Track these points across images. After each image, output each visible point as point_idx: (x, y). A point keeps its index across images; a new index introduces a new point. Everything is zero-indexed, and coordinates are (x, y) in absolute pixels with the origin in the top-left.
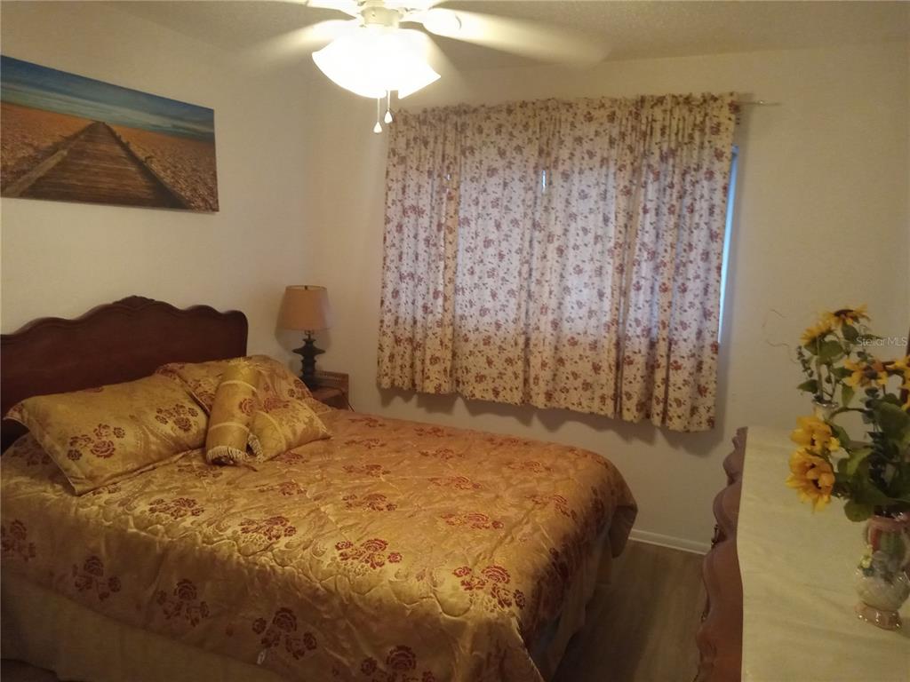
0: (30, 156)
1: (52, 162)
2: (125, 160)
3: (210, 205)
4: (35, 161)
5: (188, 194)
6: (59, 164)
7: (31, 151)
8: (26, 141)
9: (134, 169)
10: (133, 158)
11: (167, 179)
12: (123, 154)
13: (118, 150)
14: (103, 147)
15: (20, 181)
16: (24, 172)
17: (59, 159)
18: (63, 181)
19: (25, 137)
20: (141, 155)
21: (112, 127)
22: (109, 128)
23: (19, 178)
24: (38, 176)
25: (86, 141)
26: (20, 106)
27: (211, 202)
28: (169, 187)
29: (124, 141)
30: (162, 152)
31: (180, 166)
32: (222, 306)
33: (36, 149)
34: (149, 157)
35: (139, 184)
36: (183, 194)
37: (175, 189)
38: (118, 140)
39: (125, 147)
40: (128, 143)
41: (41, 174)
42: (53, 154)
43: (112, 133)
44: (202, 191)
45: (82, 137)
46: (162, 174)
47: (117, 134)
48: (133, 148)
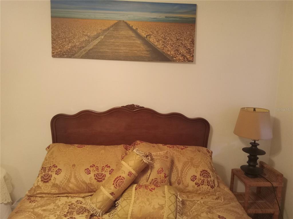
0: (86, 40)
1: (96, 42)
2: (134, 38)
3: (187, 58)
4: (88, 42)
5: (172, 53)
6: (99, 43)
7: (87, 38)
8: (85, 34)
9: (139, 42)
10: (139, 36)
11: (159, 46)
12: (133, 35)
13: (131, 33)
14: (122, 33)
15: (81, 51)
16: (83, 47)
17: (99, 40)
18: (101, 50)
19: (84, 32)
20: (144, 35)
21: (128, 22)
22: (126, 23)
23: (81, 50)
24: (89, 49)
25: (114, 31)
26: (82, 19)
27: (188, 57)
28: (160, 50)
29: (134, 28)
30: (157, 32)
31: (168, 38)
32: (191, 114)
33: (89, 37)
34: (148, 35)
35: (142, 49)
36: (169, 53)
37: (164, 51)
38: (131, 28)
39: (135, 31)
40: (137, 29)
41: (91, 47)
42: (97, 38)
43: (128, 25)
44: (182, 50)
45: (111, 29)
46: (156, 43)
47: (131, 26)
48: (139, 31)
